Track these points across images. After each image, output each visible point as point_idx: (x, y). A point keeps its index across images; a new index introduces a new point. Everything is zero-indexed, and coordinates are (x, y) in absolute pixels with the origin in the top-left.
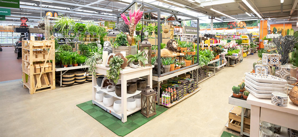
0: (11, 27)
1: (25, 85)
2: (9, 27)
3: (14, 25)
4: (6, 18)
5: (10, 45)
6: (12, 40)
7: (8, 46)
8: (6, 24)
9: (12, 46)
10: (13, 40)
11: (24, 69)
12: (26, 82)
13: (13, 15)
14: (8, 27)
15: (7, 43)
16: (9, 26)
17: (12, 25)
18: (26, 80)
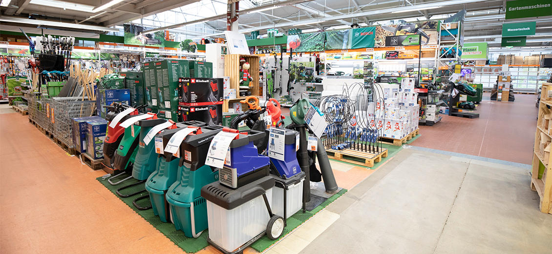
0: (537, 58)
1: (533, 184)
2: (533, 58)
3: (542, 54)
4: (528, 41)
5: (531, 91)
6: (535, 82)
7: (526, 93)
8: (529, 53)
9: (534, 94)
10: (537, 83)
11: (539, 149)
12: (538, 178)
13: (540, 34)
14: (531, 58)
15: (526, 88)
16: (533, 55)
17: (539, 53)
18: (539, 173)
